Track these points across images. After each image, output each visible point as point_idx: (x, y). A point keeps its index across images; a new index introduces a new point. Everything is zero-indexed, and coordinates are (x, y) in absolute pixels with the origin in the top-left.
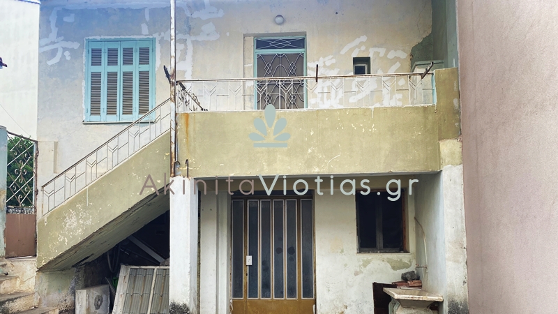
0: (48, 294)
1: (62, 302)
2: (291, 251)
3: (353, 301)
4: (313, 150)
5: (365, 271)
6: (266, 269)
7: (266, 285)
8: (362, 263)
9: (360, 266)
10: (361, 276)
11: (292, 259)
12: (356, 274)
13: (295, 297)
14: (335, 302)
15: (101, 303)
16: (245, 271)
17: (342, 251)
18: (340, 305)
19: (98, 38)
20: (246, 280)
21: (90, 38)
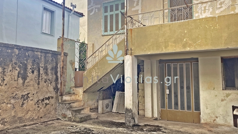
0: (88, 101)
1: (93, 105)
2: (188, 88)
3: (220, 115)
4: (186, 40)
5: (228, 99)
6: (176, 96)
7: (176, 104)
8: (225, 95)
9: (224, 97)
10: (225, 102)
11: (188, 92)
12: (222, 100)
13: (191, 110)
14: (210, 114)
15: (108, 107)
16: (166, 97)
17: (214, 89)
18: (214, 116)
19: (106, 2)
20: (166, 101)
21: (104, 2)
